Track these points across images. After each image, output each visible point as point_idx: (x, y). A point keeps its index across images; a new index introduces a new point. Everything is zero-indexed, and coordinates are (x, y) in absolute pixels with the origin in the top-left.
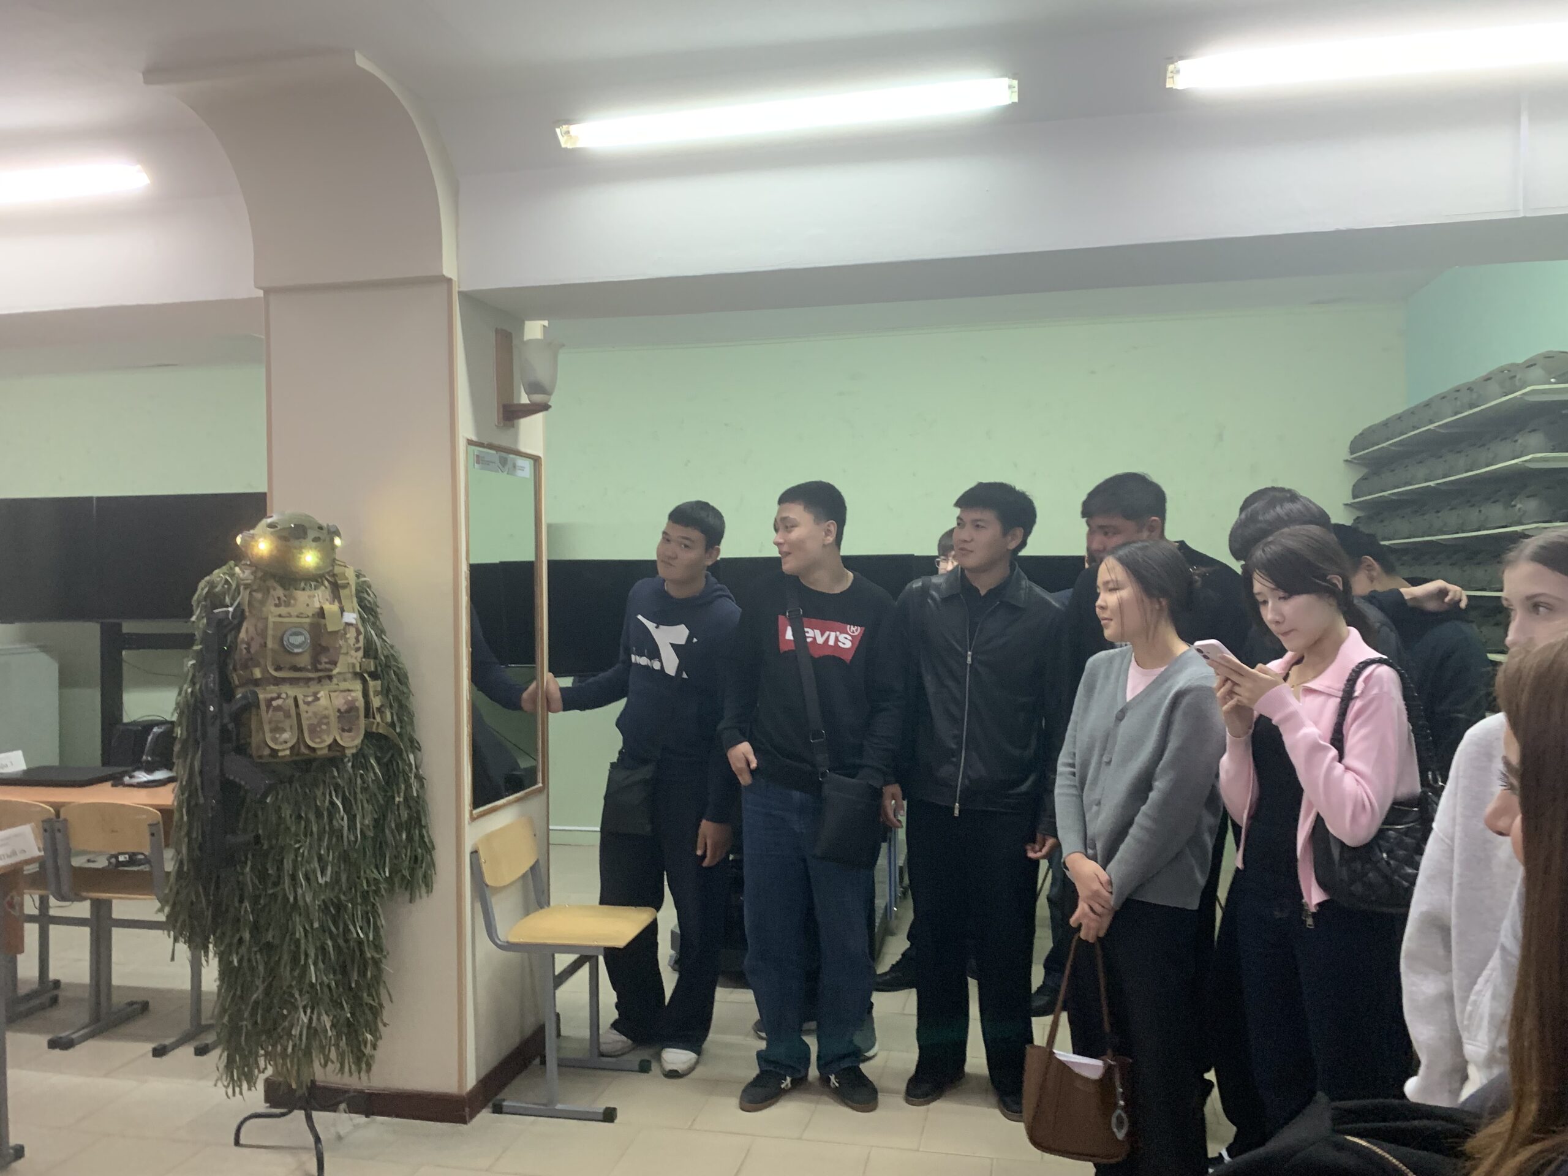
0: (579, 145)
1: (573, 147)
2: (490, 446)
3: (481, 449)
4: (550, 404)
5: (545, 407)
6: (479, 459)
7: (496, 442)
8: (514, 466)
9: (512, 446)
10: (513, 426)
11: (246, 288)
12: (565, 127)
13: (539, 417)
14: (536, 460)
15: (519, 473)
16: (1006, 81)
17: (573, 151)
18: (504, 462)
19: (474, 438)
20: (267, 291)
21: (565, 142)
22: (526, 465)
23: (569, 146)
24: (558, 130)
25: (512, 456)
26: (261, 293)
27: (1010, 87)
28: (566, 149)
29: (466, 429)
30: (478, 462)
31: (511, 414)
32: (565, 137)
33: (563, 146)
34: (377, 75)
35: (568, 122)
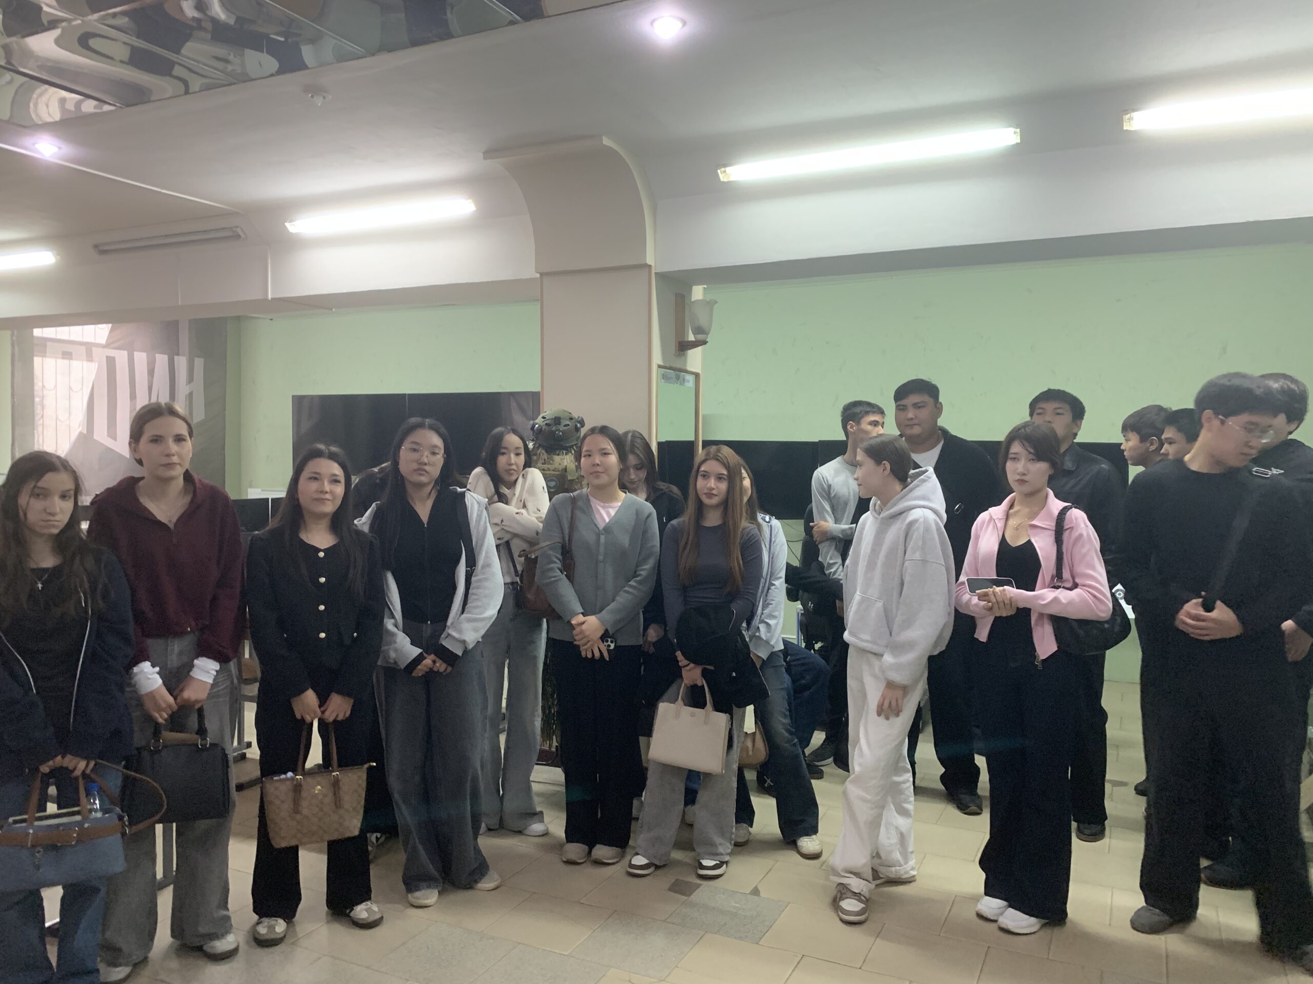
0: (732, 179)
1: (728, 180)
2: (670, 368)
3: (666, 370)
4: (707, 340)
5: (704, 343)
6: (664, 377)
7: (674, 365)
8: (684, 380)
9: (683, 368)
10: (684, 355)
11: (530, 272)
12: (723, 169)
13: (699, 349)
14: (697, 375)
15: (687, 384)
16: (1012, 130)
17: (729, 183)
18: (678, 378)
19: (661, 363)
20: (542, 274)
21: (723, 178)
22: (691, 379)
23: (725, 180)
24: (719, 171)
25: (683, 374)
26: (538, 275)
27: (1015, 133)
28: (724, 182)
29: (657, 358)
30: (663, 379)
31: (684, 347)
32: (723, 174)
33: (722, 180)
34: (614, 148)
35: (725, 166)
